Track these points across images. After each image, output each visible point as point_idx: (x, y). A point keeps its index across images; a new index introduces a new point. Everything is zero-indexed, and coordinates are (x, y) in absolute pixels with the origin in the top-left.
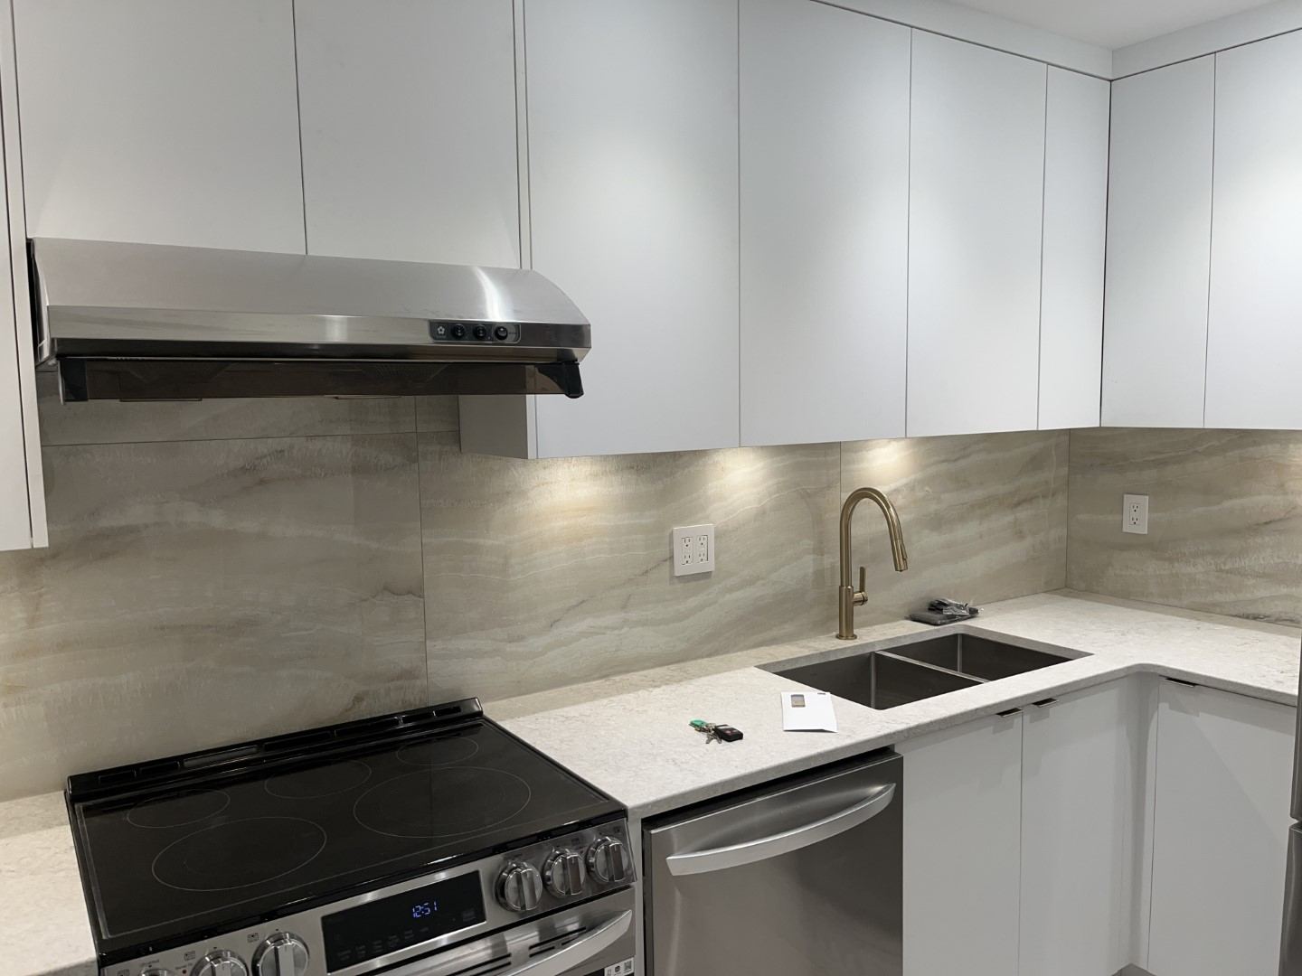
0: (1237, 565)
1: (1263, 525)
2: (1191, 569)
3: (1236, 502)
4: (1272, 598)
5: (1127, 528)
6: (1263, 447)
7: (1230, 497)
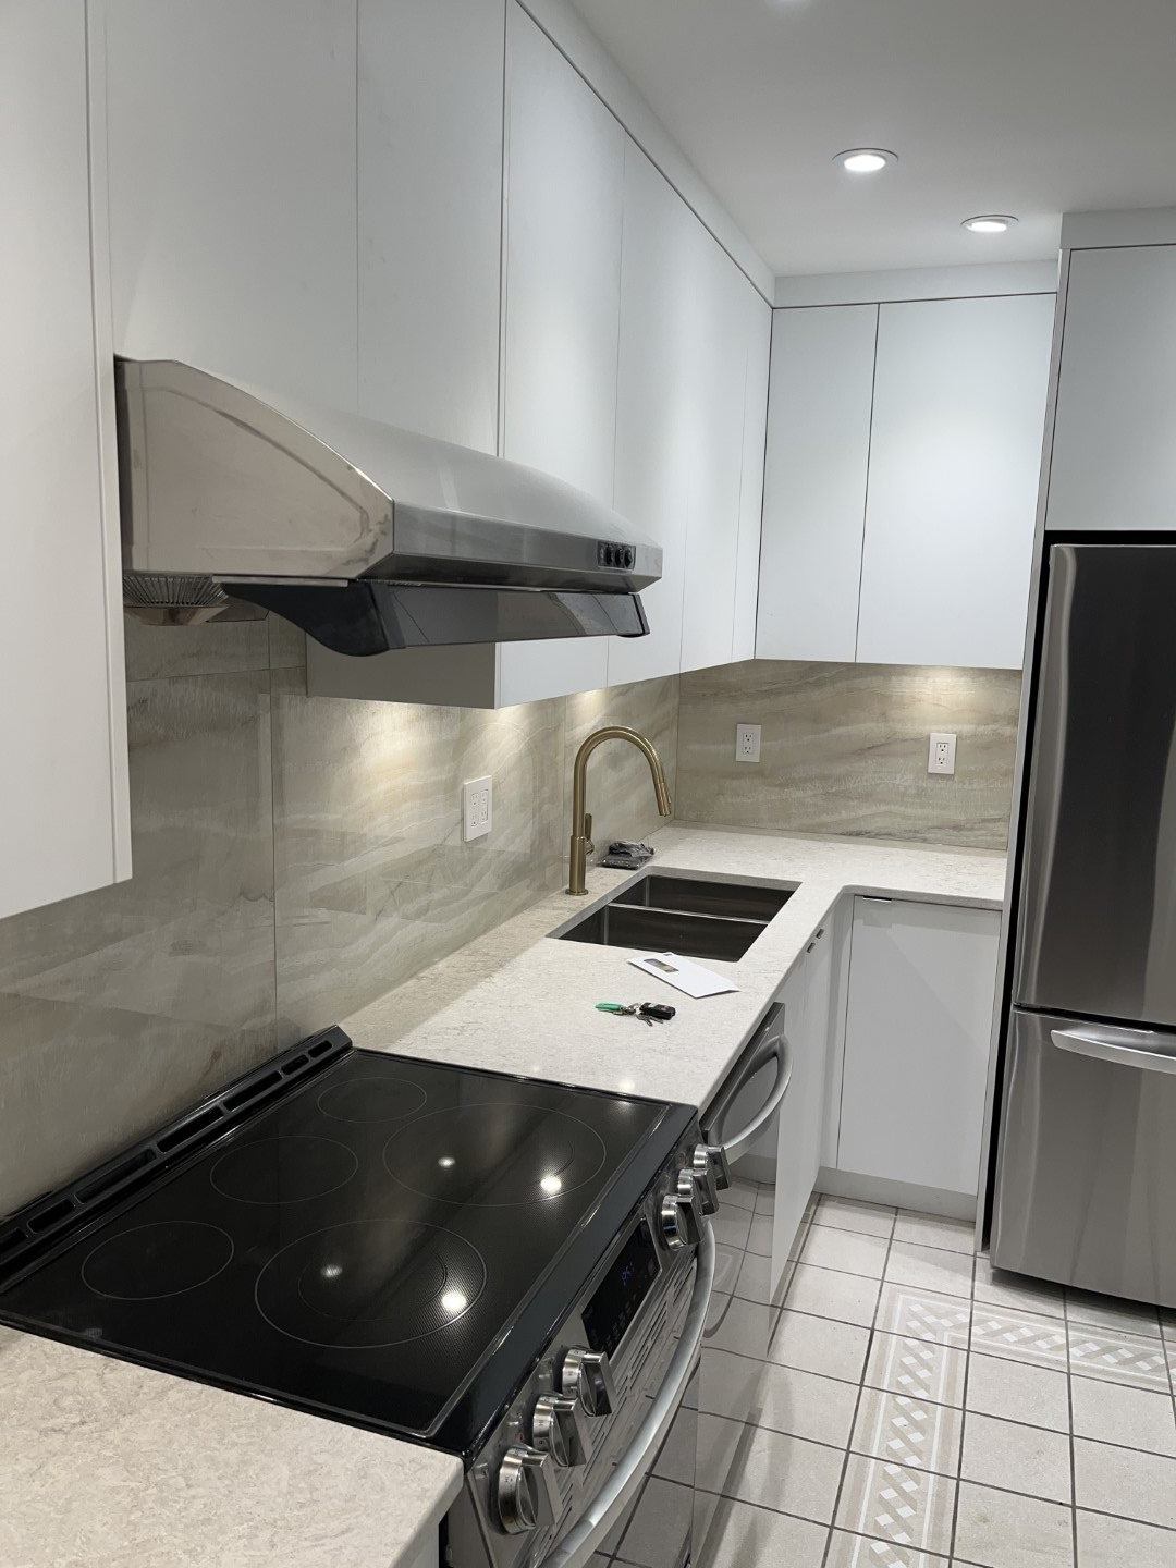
0: (842, 788)
1: (868, 750)
2: (799, 794)
3: (841, 730)
4: (873, 816)
5: (740, 757)
6: (869, 679)
7: (839, 725)
